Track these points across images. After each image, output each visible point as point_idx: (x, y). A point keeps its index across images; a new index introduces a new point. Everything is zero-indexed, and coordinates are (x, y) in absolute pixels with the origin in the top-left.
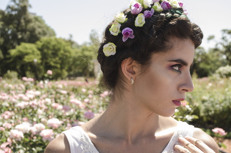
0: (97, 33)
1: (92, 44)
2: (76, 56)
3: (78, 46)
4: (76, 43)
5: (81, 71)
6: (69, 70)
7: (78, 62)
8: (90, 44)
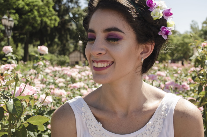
0: (197, 23)
1: (193, 32)
2: (178, 43)
3: (180, 35)
4: (179, 32)
5: (182, 55)
6: (172, 54)
7: (180, 48)
8: (190, 32)
